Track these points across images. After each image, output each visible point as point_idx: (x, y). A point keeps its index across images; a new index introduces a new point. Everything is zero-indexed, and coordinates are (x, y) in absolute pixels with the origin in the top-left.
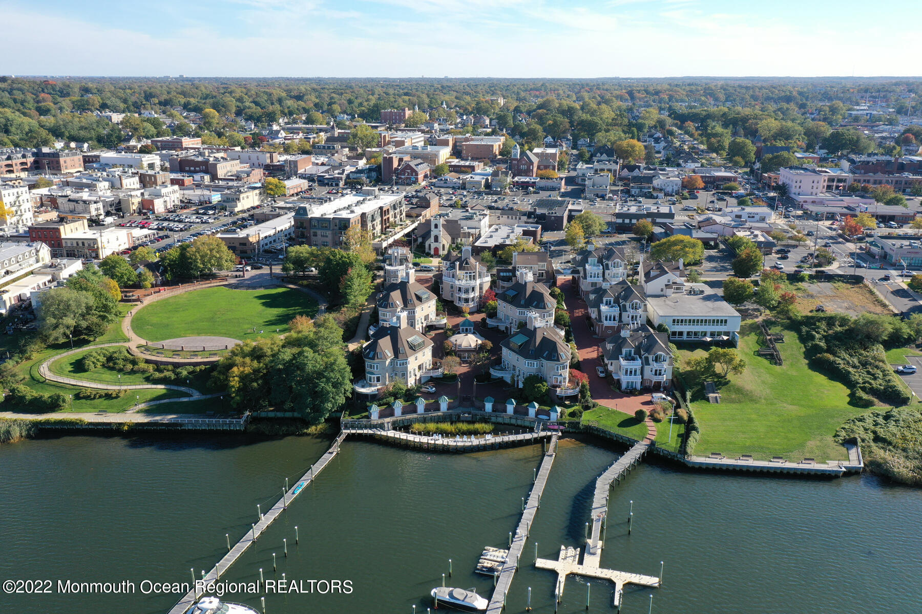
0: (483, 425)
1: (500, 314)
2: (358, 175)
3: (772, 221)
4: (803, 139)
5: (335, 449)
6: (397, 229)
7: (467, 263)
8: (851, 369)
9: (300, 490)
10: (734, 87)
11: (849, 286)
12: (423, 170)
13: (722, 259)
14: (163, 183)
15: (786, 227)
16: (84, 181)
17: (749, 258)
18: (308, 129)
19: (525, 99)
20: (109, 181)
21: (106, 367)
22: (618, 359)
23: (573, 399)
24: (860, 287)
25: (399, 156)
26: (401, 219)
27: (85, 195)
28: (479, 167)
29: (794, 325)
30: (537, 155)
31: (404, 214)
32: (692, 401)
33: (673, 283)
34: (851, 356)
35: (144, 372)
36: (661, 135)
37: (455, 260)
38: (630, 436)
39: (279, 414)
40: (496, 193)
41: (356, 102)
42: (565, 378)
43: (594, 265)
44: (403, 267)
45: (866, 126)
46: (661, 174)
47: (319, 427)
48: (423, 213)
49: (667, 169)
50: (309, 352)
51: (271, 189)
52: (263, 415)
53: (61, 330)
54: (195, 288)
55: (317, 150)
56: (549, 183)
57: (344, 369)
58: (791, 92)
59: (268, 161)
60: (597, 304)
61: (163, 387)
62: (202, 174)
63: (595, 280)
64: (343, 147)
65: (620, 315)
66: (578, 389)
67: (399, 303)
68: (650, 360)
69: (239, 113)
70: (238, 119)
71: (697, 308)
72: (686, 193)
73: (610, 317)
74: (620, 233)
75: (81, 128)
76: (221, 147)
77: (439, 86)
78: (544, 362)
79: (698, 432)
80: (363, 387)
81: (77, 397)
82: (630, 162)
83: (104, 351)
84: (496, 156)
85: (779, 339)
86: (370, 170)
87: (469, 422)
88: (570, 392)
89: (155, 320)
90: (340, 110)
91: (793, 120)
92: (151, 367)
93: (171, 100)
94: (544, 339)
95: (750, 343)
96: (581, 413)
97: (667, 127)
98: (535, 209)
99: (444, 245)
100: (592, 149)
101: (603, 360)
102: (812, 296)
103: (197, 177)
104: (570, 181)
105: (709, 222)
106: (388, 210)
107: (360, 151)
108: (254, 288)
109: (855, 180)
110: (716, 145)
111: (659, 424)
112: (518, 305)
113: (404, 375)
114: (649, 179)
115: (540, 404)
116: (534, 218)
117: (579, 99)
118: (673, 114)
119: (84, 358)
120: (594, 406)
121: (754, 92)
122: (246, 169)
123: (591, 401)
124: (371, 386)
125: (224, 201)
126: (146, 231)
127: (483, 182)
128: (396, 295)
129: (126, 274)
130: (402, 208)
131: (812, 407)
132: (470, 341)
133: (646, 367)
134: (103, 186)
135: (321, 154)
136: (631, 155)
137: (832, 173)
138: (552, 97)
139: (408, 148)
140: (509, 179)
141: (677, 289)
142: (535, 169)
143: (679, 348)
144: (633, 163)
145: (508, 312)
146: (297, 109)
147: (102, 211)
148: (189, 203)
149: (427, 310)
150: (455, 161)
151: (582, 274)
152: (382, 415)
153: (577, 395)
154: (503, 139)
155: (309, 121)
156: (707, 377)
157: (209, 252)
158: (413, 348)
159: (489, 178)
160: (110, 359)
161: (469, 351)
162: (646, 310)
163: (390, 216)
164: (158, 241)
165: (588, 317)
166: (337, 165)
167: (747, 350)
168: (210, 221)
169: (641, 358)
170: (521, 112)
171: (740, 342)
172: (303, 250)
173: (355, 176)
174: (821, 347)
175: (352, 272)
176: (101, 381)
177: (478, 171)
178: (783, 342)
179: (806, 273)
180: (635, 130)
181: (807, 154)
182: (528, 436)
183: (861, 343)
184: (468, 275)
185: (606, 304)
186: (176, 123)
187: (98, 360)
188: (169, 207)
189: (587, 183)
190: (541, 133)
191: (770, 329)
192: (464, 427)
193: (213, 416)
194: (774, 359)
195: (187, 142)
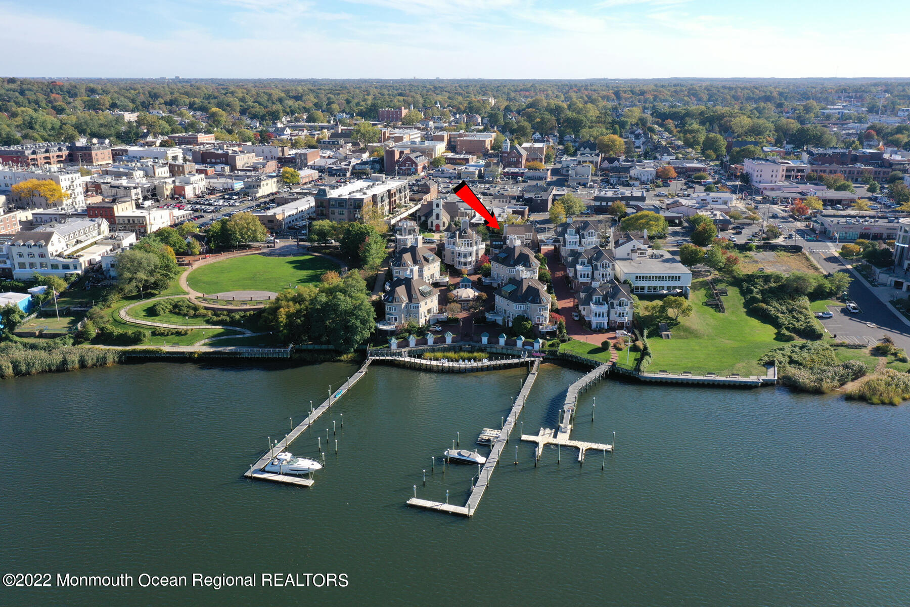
0: (481, 354)
1: (494, 273)
2: (363, 166)
3: (734, 205)
4: (774, 135)
5: (364, 370)
6: (403, 210)
7: (465, 233)
8: (779, 315)
9: (340, 395)
10: (717, 88)
11: (789, 254)
12: (422, 162)
13: (684, 234)
14: (190, 172)
15: (745, 210)
16: (122, 170)
17: (705, 231)
18: (310, 127)
19: (515, 99)
20: (143, 170)
21: (173, 313)
22: (589, 305)
23: (552, 334)
24: (798, 255)
25: (400, 149)
26: (405, 201)
27: (124, 182)
28: (473, 160)
29: (737, 282)
30: (525, 148)
31: (408, 198)
32: (648, 337)
33: (638, 249)
34: (781, 305)
35: (204, 316)
36: (641, 132)
37: (455, 230)
38: (597, 359)
39: (317, 347)
40: (488, 182)
41: (354, 102)
42: (546, 318)
43: (572, 235)
44: (411, 237)
45: (837, 124)
46: (638, 165)
47: (350, 355)
48: (424, 197)
49: (645, 161)
50: (341, 296)
51: (287, 178)
52: (304, 347)
53: (134, 284)
54: (234, 255)
55: (323, 145)
56: (537, 173)
57: (370, 309)
58: (771, 93)
59: (280, 154)
60: (574, 264)
61: (221, 327)
62: (223, 166)
63: (573, 247)
64: (346, 143)
65: (593, 273)
66: (556, 326)
67: (410, 262)
68: (615, 305)
69: (243, 112)
70: (244, 118)
71: (656, 268)
72: (659, 182)
73: (584, 275)
74: (597, 214)
75: (101, 125)
76: (234, 142)
77: (431, 87)
78: (529, 305)
79: (650, 357)
80: (384, 325)
81: (154, 334)
82: (611, 155)
83: (170, 301)
84: (488, 151)
85: (724, 293)
86: (374, 162)
87: (469, 352)
88: (550, 329)
89: (205, 279)
90: (339, 110)
91: (767, 118)
92: (210, 313)
93: (176, 100)
94: (529, 287)
95: (700, 296)
96: (558, 344)
97: (649, 125)
98: (523, 194)
99: (444, 223)
100: (577, 144)
101: (578, 308)
102: (757, 262)
103: (218, 168)
104: (555, 172)
105: (676, 204)
106: (395, 193)
107: (362, 146)
108: (284, 255)
109: (813, 171)
110: (692, 140)
111: (620, 352)
112: (509, 265)
113: (417, 317)
114: (627, 169)
115: (526, 338)
116: (523, 201)
117: (567, 98)
118: (656, 113)
119: (154, 306)
120: (569, 340)
121: (736, 92)
122: (261, 161)
123: (567, 336)
124: (390, 324)
125: (246, 188)
126: (182, 212)
127: (477, 172)
128: (407, 257)
129: (178, 243)
130: (406, 192)
131: (744, 341)
132: (469, 293)
133: (612, 310)
134: (138, 174)
135: (327, 149)
136: (612, 149)
137: (792, 164)
138: (541, 97)
139: (407, 142)
140: (500, 170)
141: (642, 253)
142: (524, 162)
143: (640, 299)
144: (614, 156)
145: (500, 271)
146: (299, 108)
147: (140, 196)
148: (214, 190)
149: (433, 270)
150: (450, 155)
151: (562, 243)
152: (399, 346)
153: (556, 331)
154: (494, 135)
155: (311, 119)
156: (661, 320)
157: (246, 225)
158: (424, 295)
159: (482, 169)
160: (176, 306)
161: (468, 301)
162: (614, 269)
163: (396, 198)
164: (195, 220)
165: (567, 277)
166: (342, 158)
167: (697, 302)
168: (237, 204)
169: (607, 303)
170: (511, 111)
171: (691, 294)
172: (325, 224)
173: (361, 167)
174: (757, 298)
175: (369, 240)
176: (171, 323)
177: (472, 163)
178: (727, 295)
179: (754, 244)
180: (617, 126)
181: (774, 149)
182: (516, 361)
183: (790, 295)
184: (466, 242)
185: (581, 265)
186: (187, 121)
187: (166, 307)
188: (197, 193)
189: (570, 172)
190: (529, 129)
191: (716, 285)
192: (465, 355)
193: (265, 347)
194: (719, 308)
195: (202, 137)
